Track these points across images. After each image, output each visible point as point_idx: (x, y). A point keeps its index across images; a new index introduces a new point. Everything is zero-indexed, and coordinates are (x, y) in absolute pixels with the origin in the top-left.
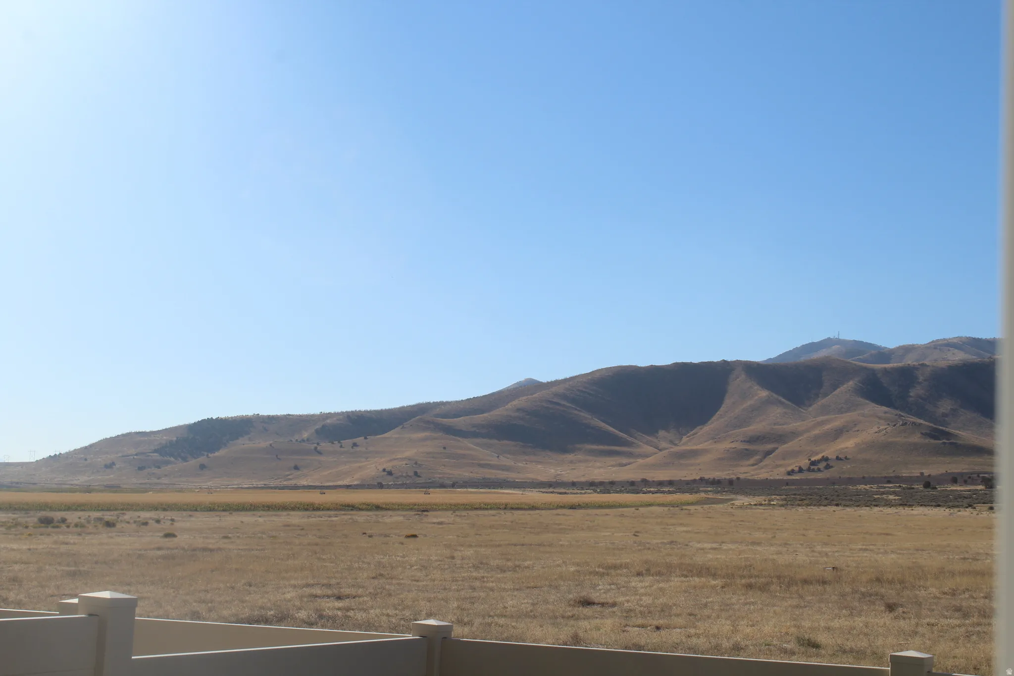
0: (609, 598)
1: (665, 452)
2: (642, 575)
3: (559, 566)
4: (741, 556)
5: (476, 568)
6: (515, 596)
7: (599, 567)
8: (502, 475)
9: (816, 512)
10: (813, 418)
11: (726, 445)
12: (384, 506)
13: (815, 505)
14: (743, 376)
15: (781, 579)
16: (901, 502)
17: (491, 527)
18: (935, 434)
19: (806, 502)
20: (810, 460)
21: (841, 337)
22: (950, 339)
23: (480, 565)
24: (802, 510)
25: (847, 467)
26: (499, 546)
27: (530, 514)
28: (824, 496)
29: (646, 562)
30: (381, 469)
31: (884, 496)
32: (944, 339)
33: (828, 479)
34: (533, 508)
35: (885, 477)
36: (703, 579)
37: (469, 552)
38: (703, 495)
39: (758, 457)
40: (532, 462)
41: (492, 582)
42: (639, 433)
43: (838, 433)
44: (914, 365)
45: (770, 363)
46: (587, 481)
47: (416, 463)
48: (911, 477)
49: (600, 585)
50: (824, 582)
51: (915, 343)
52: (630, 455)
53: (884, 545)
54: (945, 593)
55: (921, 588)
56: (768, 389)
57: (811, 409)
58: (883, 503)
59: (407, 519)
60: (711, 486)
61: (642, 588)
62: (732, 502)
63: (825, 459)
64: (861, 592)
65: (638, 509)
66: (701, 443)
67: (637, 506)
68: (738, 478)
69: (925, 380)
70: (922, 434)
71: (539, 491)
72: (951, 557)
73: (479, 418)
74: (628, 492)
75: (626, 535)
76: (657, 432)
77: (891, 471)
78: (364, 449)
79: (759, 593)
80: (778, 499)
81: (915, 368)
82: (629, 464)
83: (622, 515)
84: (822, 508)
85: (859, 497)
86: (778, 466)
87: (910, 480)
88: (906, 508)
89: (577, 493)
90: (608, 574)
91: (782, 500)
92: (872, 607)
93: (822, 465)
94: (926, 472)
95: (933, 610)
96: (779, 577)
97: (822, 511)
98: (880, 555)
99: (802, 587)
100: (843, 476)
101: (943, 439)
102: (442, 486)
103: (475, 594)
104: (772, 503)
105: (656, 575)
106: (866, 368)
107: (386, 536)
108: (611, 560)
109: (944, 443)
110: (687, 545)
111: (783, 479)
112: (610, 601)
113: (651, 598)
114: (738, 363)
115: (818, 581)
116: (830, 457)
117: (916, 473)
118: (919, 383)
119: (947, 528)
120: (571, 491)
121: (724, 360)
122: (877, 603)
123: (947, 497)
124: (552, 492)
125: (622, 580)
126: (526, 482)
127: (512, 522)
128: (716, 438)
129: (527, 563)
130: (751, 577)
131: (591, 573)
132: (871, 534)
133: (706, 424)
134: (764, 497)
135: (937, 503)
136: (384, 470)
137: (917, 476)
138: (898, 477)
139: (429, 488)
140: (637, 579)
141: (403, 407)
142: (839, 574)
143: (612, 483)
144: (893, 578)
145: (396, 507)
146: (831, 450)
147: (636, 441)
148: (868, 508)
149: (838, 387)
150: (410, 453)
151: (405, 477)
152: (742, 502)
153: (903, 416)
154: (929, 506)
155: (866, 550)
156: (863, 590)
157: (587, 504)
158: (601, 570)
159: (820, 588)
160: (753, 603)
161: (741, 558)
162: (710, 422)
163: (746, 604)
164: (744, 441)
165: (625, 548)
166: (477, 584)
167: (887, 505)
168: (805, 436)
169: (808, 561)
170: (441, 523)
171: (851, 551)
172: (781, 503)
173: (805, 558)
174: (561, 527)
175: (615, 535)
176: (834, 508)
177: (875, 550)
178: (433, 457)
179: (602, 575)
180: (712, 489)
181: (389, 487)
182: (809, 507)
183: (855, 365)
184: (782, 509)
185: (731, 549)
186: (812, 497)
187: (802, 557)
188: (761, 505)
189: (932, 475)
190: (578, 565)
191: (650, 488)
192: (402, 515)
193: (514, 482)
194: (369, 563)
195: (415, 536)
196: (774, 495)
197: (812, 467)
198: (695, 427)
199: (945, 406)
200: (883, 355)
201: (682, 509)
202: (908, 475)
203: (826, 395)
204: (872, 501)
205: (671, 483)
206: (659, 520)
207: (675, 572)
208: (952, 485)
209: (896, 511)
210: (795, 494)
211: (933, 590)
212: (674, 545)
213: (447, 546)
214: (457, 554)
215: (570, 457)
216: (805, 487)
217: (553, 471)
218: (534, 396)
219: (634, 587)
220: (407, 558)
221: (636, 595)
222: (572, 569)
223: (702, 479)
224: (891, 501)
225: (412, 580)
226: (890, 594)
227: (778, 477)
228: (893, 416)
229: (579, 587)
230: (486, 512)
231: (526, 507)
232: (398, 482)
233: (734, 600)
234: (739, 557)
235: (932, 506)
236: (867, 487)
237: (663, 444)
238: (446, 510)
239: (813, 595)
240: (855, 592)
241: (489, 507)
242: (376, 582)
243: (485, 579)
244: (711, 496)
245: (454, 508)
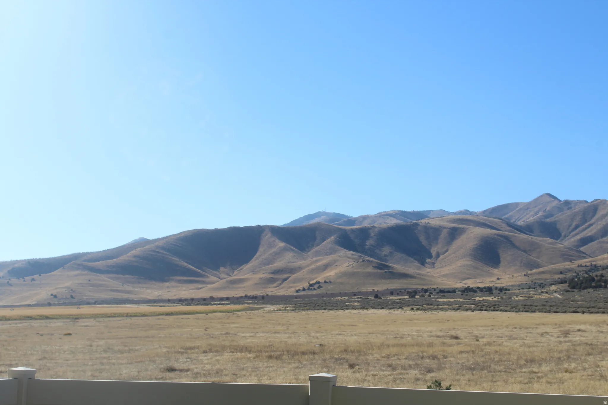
0: (185, 366)
1: (224, 280)
2: (207, 352)
3: (156, 349)
4: (267, 340)
5: (105, 351)
6: (128, 367)
7: (181, 348)
8: (125, 296)
9: (313, 314)
10: (312, 258)
11: (260, 275)
12: (51, 317)
13: (312, 310)
14: (270, 235)
15: (289, 352)
16: (361, 307)
17: (118, 327)
18: (381, 267)
19: (306, 308)
20: (309, 283)
21: (327, 211)
22: (388, 212)
23: (108, 350)
24: (305, 312)
25: (331, 287)
26: (122, 338)
27: (141, 319)
28: (317, 304)
29: (210, 345)
30: (50, 294)
31: (352, 303)
32: (385, 212)
33: (320, 294)
34: (144, 315)
35: (353, 293)
36: (243, 354)
37: (102, 342)
38: (246, 305)
39: (279, 282)
40: (143, 288)
41: (115, 359)
42: (208, 269)
43: (326, 267)
44: (368, 227)
45: (285, 226)
46: (177, 299)
47: (72, 290)
48: (367, 292)
49: (180, 359)
50: (314, 353)
51: (369, 214)
52: (204, 282)
53: (351, 332)
54: (383, 357)
55: (370, 354)
56: (284, 241)
57: (309, 253)
58: (351, 308)
59: (65, 324)
60: (252, 300)
61: (206, 360)
62: (263, 309)
63: (318, 283)
64: (335, 358)
65: (207, 315)
66: (246, 275)
67: (207, 313)
68: (267, 295)
69: (375, 236)
70: (373, 266)
71: (148, 305)
72: (388, 337)
73: (111, 262)
74: (202, 305)
75: (200, 330)
76: (219, 268)
77: (356, 289)
78: (39, 282)
79: (276, 360)
80: (291, 307)
81: (369, 229)
82: (202, 288)
83: (198, 319)
84: (316, 311)
85: (337, 305)
86: (291, 287)
87: (367, 294)
88: (364, 310)
89: (171, 306)
90: (186, 353)
91: (293, 307)
92: (341, 366)
93: (316, 286)
94: (376, 289)
95: (376, 367)
96: (288, 351)
97: (316, 313)
98: (348, 337)
99: (301, 356)
100: (328, 292)
101: (385, 270)
102: (88, 304)
103: (103, 367)
104: (287, 309)
105: (215, 352)
106: (340, 229)
107: (52, 335)
108: (189, 344)
109: (386, 272)
110: (236, 335)
111: (292, 295)
112: (186, 368)
113: (211, 366)
114: (267, 226)
115: (311, 353)
116: (321, 281)
117: (370, 289)
118: (372, 237)
119: (387, 321)
120: (167, 305)
121: (258, 225)
122: (344, 364)
123: (387, 303)
124: (155, 306)
125: (194, 356)
126: (140, 300)
127: (131, 324)
128: (254, 272)
129: (137, 348)
130: (272, 351)
131: (175, 352)
132: (344, 326)
133: (248, 263)
134: (282, 306)
135: (382, 306)
136: (52, 295)
137: (371, 292)
138: (359, 292)
139: (80, 305)
140: (203, 355)
141: (64, 256)
142: (323, 348)
143: (192, 299)
144: (354, 350)
145: (59, 317)
146: (321, 278)
147: (207, 274)
148: (343, 310)
149: (325, 240)
150: (68, 284)
151: (65, 299)
152: (269, 309)
153: (362, 257)
154: (377, 308)
155: (340, 334)
156: (336, 356)
157: (177, 312)
158: (182, 350)
159: (312, 356)
160: (272, 367)
161: (267, 341)
162: (251, 262)
163: (267, 367)
164: (271, 273)
165: (199, 338)
166: (105, 361)
167: (354, 308)
168: (306, 269)
169: (306, 342)
170: (86, 326)
171: (332, 336)
172: (292, 309)
173: (305, 340)
174: (160, 326)
175: (194, 330)
176: (323, 311)
177: (346, 334)
178: (82, 286)
179: (182, 353)
180: (251, 302)
181: (54, 305)
182: (308, 311)
183: (335, 227)
184: (293, 313)
185: (261, 336)
186: (310, 305)
187: (303, 339)
188: (281, 310)
189: (379, 290)
190: (168, 348)
191: (215, 302)
192: (61, 322)
193: (133, 300)
194: (38, 351)
195: (70, 334)
196: (288, 304)
197: (310, 288)
198: (242, 265)
199: (386, 250)
200: (351, 221)
201: (234, 314)
202: (365, 291)
203: (318, 245)
204: (345, 306)
205: (228, 299)
206: (220, 321)
207: (227, 350)
208: (391, 296)
209: (358, 312)
210: (300, 304)
211: (376, 355)
212: (228, 335)
213: (88, 339)
214: (94, 344)
215: (167, 284)
216: (306, 299)
217: (156, 293)
218: (144, 248)
219: (201, 360)
220: (62, 347)
221: (202, 364)
222: (165, 350)
223: (246, 296)
224: (355, 306)
225: (64, 360)
226: (352, 358)
227: (291, 294)
228: (356, 256)
229: (168, 361)
230: (115, 319)
231: (140, 315)
232: (60, 302)
233: (260, 365)
234: (266, 340)
235: (379, 308)
236: (342, 298)
237: (223, 276)
238: (90, 318)
239: (307, 361)
240: (331, 358)
241: (117, 315)
242: (41, 362)
243: (110, 358)
244: (251, 305)
245: (95, 316)
